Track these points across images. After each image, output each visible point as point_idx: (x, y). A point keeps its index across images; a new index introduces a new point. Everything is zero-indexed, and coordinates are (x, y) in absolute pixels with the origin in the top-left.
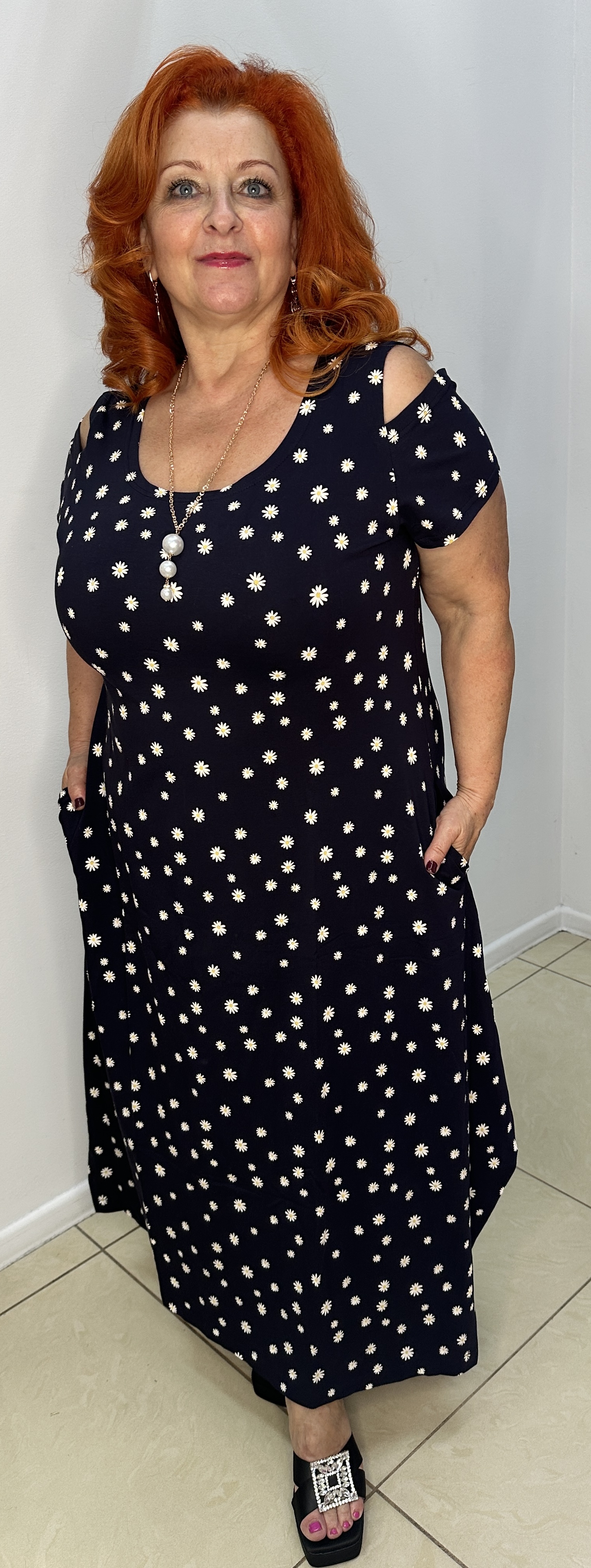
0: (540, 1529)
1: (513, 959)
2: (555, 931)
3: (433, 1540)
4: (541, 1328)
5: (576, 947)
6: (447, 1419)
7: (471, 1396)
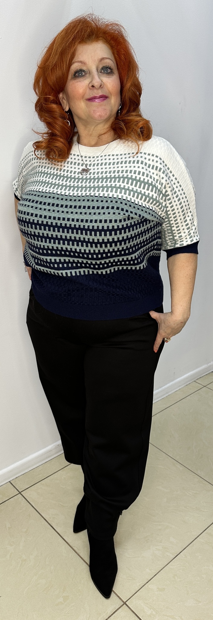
6: (156, 575)
7: (166, 566)
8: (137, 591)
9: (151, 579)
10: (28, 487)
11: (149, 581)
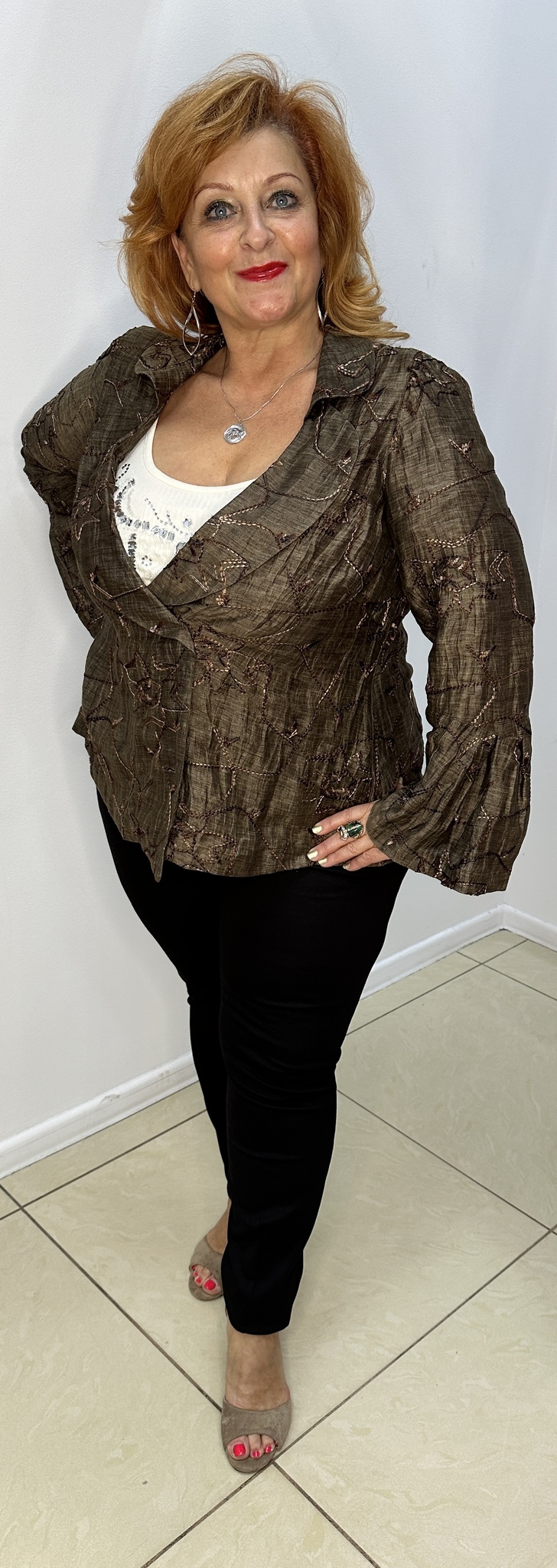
0: (430, 1511)
1: (452, 953)
2: (497, 929)
3: (325, 1514)
4: (449, 1316)
5: (515, 946)
6: (349, 1398)
7: (374, 1377)
8: (303, 1435)
9: (338, 1407)
10: (43, 1194)
11: (332, 1412)
